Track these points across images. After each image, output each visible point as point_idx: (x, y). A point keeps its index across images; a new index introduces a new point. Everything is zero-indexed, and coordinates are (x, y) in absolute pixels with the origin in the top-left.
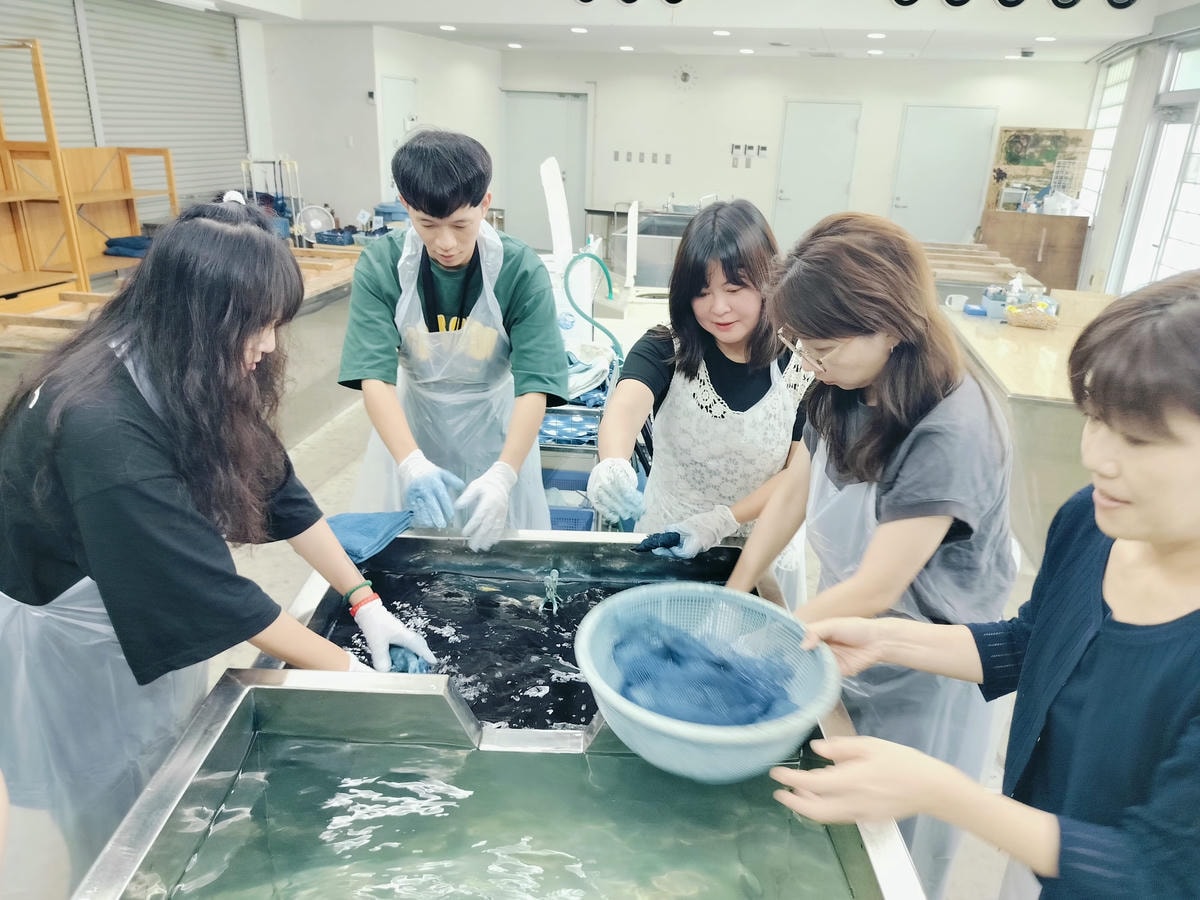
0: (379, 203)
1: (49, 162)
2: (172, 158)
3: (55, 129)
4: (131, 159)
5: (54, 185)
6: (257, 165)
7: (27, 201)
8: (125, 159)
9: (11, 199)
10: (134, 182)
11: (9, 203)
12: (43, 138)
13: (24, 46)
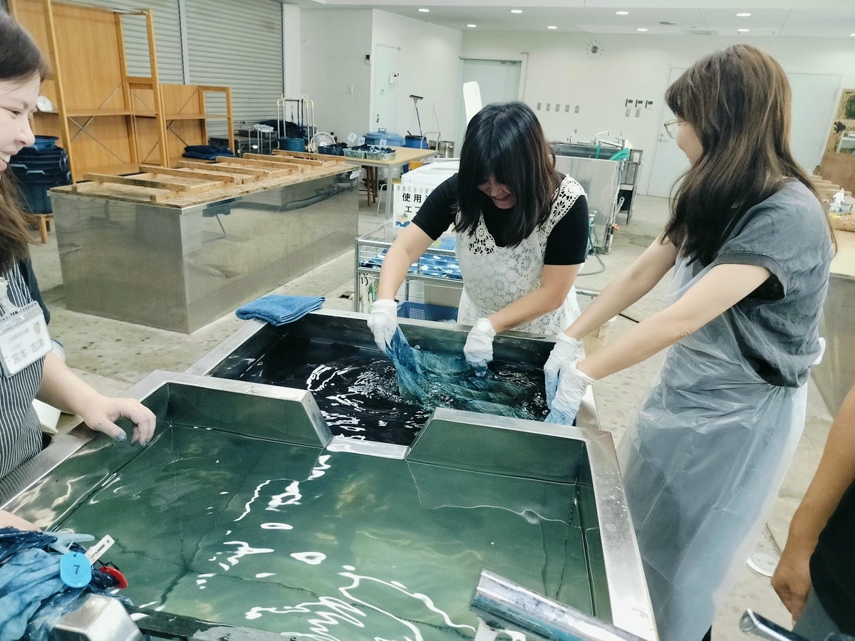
0: (368, 132)
1: (152, 91)
2: (231, 95)
3: (157, 71)
4: (205, 94)
5: (154, 106)
6: (287, 102)
7: (137, 117)
8: (202, 94)
9: (127, 113)
10: (206, 110)
11: (126, 116)
12: (150, 76)
13: (142, 14)
